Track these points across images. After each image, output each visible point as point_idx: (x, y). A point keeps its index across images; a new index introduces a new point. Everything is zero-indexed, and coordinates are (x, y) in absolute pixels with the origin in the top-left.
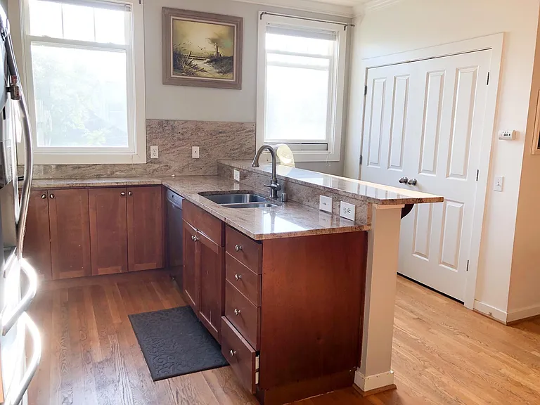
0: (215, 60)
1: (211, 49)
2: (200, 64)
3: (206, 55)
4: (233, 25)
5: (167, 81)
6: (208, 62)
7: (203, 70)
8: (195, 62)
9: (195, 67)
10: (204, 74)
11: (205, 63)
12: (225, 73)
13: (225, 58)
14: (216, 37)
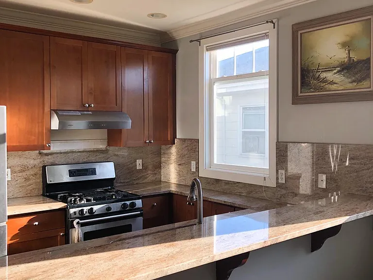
0: (347, 68)
1: (341, 55)
2: (329, 76)
3: (337, 63)
4: (369, 17)
5: (296, 100)
6: (338, 72)
7: (332, 83)
8: (323, 75)
9: (324, 81)
10: (334, 87)
11: (335, 73)
12: (359, 81)
13: (359, 62)
14: (348, 39)
